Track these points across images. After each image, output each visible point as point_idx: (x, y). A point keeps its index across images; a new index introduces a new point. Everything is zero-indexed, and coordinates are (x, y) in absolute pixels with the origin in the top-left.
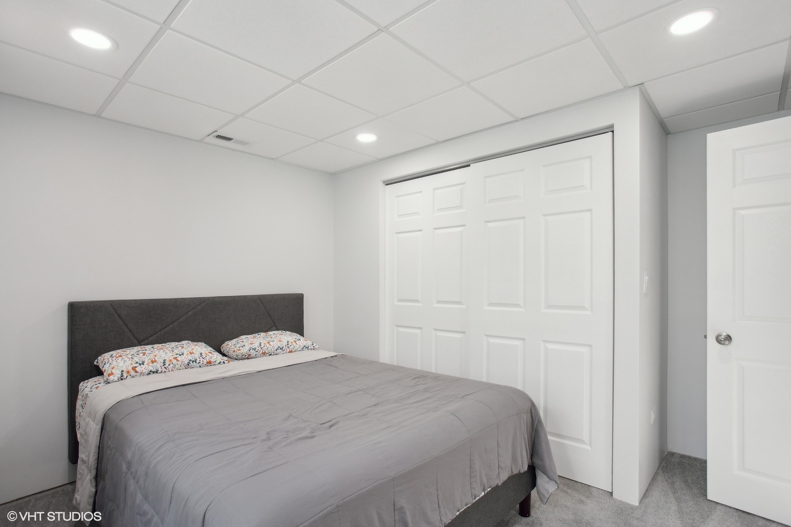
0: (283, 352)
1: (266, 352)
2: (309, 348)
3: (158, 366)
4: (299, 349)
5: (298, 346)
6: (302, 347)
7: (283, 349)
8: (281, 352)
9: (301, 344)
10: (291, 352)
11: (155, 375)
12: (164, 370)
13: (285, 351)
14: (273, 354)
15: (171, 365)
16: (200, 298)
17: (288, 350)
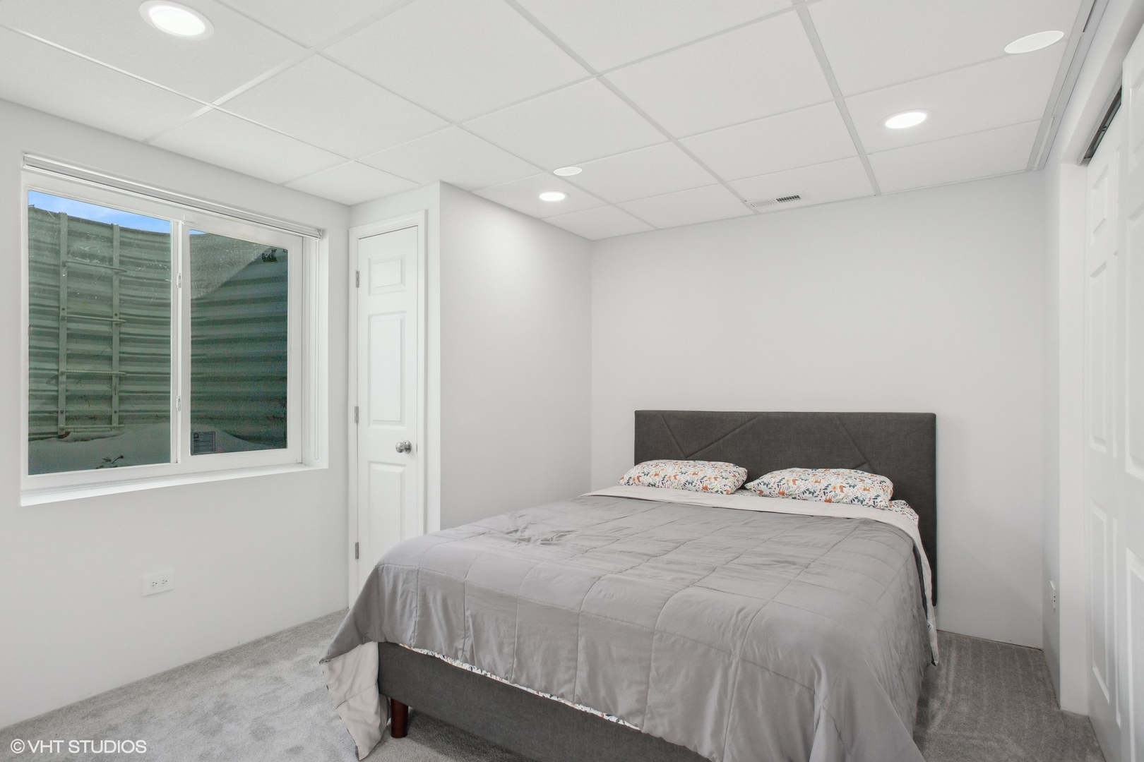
0: (815, 499)
1: (786, 492)
2: (864, 503)
3: (658, 479)
4: (845, 500)
5: (843, 495)
6: (851, 498)
7: (815, 494)
8: (810, 497)
9: (851, 494)
10: (829, 501)
11: (654, 488)
12: (661, 485)
13: (819, 498)
14: (798, 498)
15: (669, 482)
16: (752, 413)
17: (824, 498)
